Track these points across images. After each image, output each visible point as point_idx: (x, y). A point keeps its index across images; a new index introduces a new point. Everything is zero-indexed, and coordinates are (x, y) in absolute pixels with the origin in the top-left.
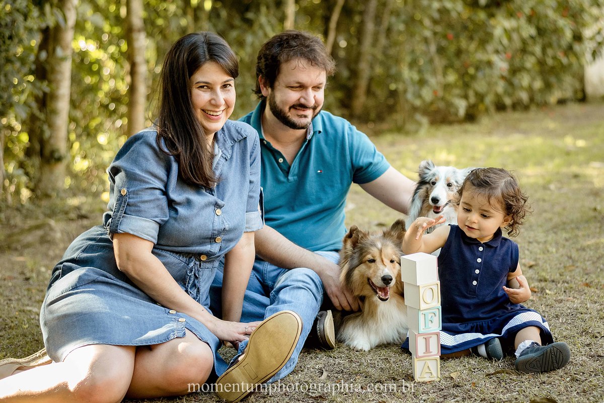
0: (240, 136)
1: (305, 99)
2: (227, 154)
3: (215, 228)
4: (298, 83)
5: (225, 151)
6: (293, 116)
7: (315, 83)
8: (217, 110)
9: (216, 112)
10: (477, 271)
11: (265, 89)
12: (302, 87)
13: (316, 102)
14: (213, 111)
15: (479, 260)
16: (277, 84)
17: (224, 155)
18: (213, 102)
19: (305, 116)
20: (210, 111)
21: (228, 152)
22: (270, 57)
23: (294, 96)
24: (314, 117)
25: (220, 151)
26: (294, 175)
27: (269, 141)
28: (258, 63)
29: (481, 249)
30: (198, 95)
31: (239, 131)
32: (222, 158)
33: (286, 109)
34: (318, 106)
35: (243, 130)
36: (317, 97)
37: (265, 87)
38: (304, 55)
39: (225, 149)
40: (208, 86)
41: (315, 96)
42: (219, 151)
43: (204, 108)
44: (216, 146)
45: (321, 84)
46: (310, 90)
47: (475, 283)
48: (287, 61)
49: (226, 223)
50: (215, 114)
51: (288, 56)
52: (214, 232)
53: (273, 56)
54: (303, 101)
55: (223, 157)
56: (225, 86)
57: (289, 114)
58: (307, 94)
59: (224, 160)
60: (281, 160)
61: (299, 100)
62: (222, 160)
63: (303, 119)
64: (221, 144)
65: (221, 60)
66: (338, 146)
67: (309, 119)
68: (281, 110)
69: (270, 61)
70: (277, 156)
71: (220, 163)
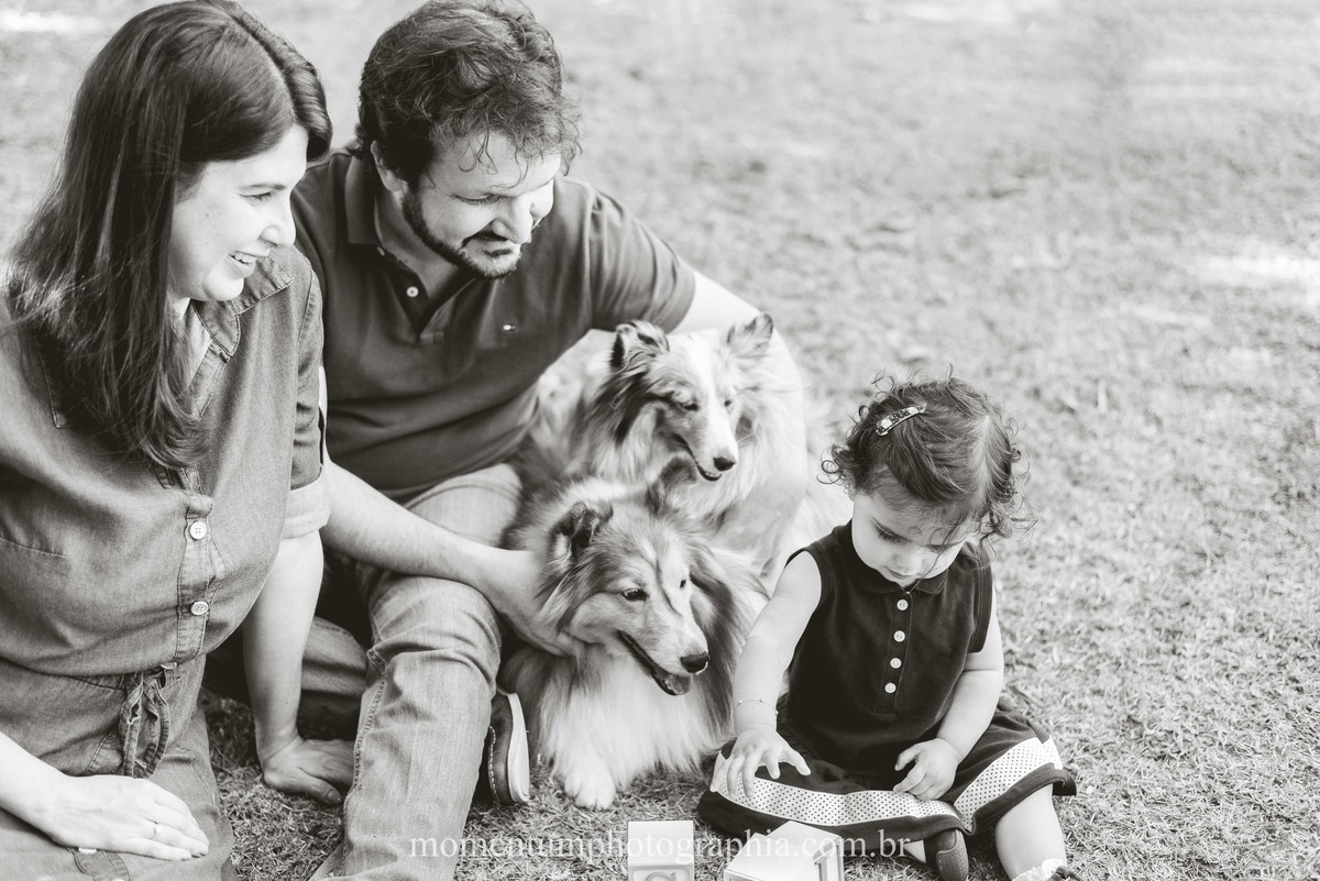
0: (268, 284)
1: (508, 226)
2: (227, 343)
3: (185, 582)
10: (896, 663)
15: (900, 636)
17: (217, 349)
19: (506, 252)
21: (231, 338)
25: (207, 335)
26: (435, 330)
29: (902, 605)
31: (266, 267)
32: (211, 356)
35: (276, 266)
39: (222, 327)
42: (203, 336)
44: (196, 319)
47: (890, 688)
49: (217, 560)
52: (185, 592)
54: (501, 229)
55: (214, 352)
57: (463, 251)
60: (412, 292)
62: (211, 363)
63: (501, 259)
64: (209, 315)
66: (565, 270)
71: (206, 371)
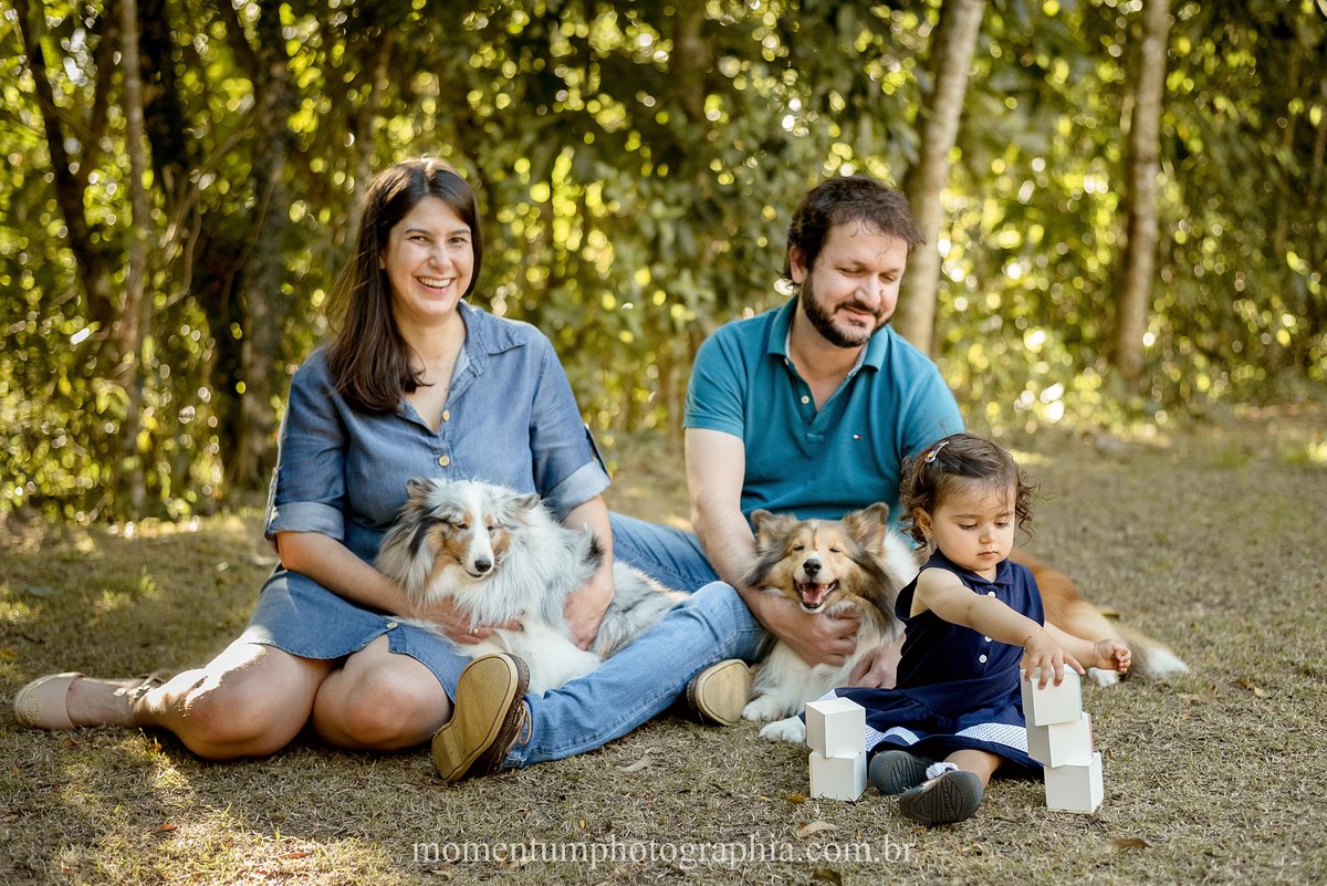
1: (864, 292)
2: (478, 367)
4: (857, 263)
5: (475, 362)
6: (841, 322)
7: (885, 267)
8: (440, 276)
9: (438, 280)
11: (798, 270)
12: (862, 270)
13: (882, 303)
14: (434, 279)
16: (819, 262)
18: (433, 262)
19: (862, 325)
20: (429, 278)
21: (481, 364)
22: (813, 214)
23: (845, 286)
24: (877, 330)
25: (468, 360)
26: (818, 432)
27: (793, 361)
28: (793, 225)
30: (409, 251)
32: (468, 372)
33: (830, 307)
34: (886, 309)
36: (885, 293)
37: (799, 266)
38: (870, 214)
39: (477, 358)
40: (427, 238)
41: (882, 291)
42: (465, 359)
43: (418, 274)
45: (895, 270)
46: (875, 279)
48: (842, 223)
50: (436, 283)
51: (845, 213)
53: (818, 212)
54: (860, 296)
55: (469, 370)
56: (454, 240)
57: (835, 317)
58: (869, 285)
59: (472, 375)
60: (805, 400)
61: (854, 293)
62: (467, 375)
63: (858, 328)
64: (470, 349)
65: (449, 196)
67: (867, 332)
68: (821, 309)
69: (813, 220)
70: (802, 390)
71: (462, 379)
